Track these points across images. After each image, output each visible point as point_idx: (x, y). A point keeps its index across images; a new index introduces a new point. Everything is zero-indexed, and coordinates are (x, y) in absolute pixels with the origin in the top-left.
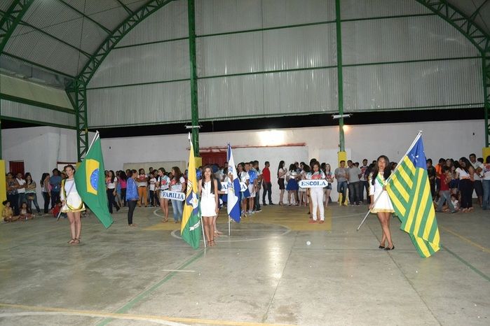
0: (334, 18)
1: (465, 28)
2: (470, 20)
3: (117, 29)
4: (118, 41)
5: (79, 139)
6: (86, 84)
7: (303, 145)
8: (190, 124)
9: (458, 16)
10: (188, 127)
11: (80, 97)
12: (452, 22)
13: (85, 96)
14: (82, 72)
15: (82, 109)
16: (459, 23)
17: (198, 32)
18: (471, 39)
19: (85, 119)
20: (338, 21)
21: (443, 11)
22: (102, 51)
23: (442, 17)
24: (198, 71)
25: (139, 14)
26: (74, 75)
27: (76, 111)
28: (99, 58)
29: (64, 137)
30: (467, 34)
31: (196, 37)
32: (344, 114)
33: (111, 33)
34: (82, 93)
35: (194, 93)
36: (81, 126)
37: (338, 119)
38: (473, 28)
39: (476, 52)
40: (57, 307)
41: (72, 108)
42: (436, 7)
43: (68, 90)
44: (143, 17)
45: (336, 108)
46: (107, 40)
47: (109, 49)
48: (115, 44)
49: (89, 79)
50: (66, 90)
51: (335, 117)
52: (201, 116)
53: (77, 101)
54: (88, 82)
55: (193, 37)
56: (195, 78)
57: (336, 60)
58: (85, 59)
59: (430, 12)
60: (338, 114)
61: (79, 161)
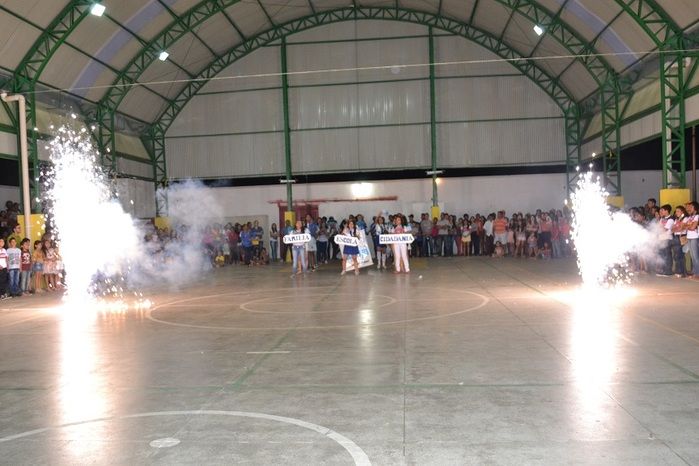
0: (428, 75)
1: (550, 89)
2: (556, 81)
3: (200, 73)
4: (201, 86)
6: (164, 132)
7: (394, 199)
8: (284, 178)
9: (544, 77)
11: (157, 146)
12: (538, 82)
13: (163, 146)
14: (159, 121)
15: (161, 159)
16: (546, 84)
17: (291, 83)
18: (555, 99)
19: (164, 170)
20: (432, 78)
21: (531, 72)
22: (182, 97)
23: (530, 77)
24: (291, 124)
25: (225, 58)
26: (149, 119)
27: (153, 161)
28: (179, 104)
30: (551, 95)
31: (288, 87)
32: (438, 170)
33: (193, 77)
34: (161, 142)
35: (288, 146)
36: (159, 179)
37: (431, 174)
38: (557, 89)
39: (559, 112)
41: (148, 158)
42: (524, 68)
43: (144, 140)
44: (229, 63)
45: (429, 165)
46: (188, 85)
47: (191, 96)
48: (198, 90)
49: (168, 127)
50: (141, 138)
51: (429, 173)
52: (296, 169)
53: (154, 150)
54: (166, 129)
55: (286, 87)
56: (288, 130)
57: (429, 117)
58: (163, 103)
59: (520, 72)
60: (431, 170)
61: (157, 215)
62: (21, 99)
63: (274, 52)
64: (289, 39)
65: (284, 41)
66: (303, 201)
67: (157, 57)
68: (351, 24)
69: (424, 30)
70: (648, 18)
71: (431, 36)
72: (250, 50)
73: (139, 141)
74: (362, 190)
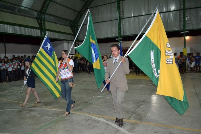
4: (89, 5)
5: (75, 45)
6: (77, 24)
10: (117, 39)
11: (75, 29)
13: (77, 29)
14: (76, 19)
19: (78, 37)
22: (83, 10)
24: (121, 16)
26: (73, 20)
27: (74, 34)
28: (82, 13)
32: (186, 31)
33: (86, 2)
34: (76, 27)
35: (120, 25)
37: (183, 33)
40: (55, 108)
41: (72, 33)
43: (71, 26)
45: (182, 29)
46: (85, 5)
47: (86, 9)
48: (88, 7)
51: (182, 32)
52: (122, 34)
54: (78, 22)
55: (119, 1)
56: (120, 19)
57: (182, 6)
58: (77, 13)
60: (183, 31)
61: (76, 54)
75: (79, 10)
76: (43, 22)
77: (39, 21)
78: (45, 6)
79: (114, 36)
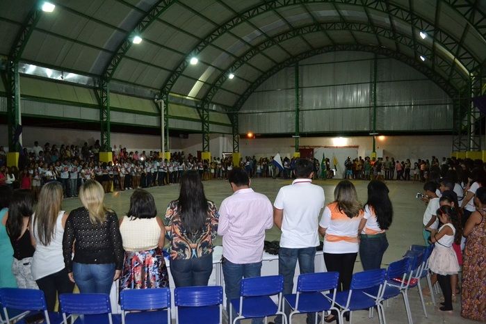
0: (373, 80)
1: (445, 87)
2: (448, 82)
3: (256, 81)
4: (256, 88)
5: (234, 140)
6: (238, 111)
8: (294, 135)
9: (442, 81)
11: (235, 118)
12: (437, 83)
13: (237, 118)
14: (235, 105)
15: (236, 124)
16: (442, 85)
17: (300, 85)
19: (237, 130)
20: (375, 83)
21: (434, 78)
22: (247, 94)
23: (433, 81)
24: (300, 106)
25: (268, 74)
27: (232, 125)
28: (245, 97)
29: (225, 138)
30: (445, 90)
31: (299, 88)
32: (376, 132)
33: (252, 84)
34: (237, 115)
35: (297, 118)
36: (235, 133)
38: (449, 88)
39: (450, 101)
42: (429, 75)
44: (270, 76)
45: (372, 129)
46: (250, 87)
47: (251, 92)
48: (254, 90)
49: (240, 109)
50: (228, 114)
51: (372, 134)
52: (300, 131)
53: (233, 120)
55: (297, 88)
56: (298, 110)
57: (373, 103)
58: (238, 97)
59: (427, 78)
60: (372, 132)
61: (234, 152)
62: (163, 101)
63: (292, 70)
64: (300, 63)
65: (297, 64)
66: (308, 146)
67: (228, 77)
68: (332, 54)
69: (371, 55)
70: (463, 57)
71: (376, 59)
72: (281, 69)
73: (226, 115)
74: (340, 142)
75: (241, 93)
76: (205, 113)
77: (201, 111)
78: (210, 94)
79: (289, 131)
